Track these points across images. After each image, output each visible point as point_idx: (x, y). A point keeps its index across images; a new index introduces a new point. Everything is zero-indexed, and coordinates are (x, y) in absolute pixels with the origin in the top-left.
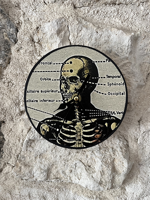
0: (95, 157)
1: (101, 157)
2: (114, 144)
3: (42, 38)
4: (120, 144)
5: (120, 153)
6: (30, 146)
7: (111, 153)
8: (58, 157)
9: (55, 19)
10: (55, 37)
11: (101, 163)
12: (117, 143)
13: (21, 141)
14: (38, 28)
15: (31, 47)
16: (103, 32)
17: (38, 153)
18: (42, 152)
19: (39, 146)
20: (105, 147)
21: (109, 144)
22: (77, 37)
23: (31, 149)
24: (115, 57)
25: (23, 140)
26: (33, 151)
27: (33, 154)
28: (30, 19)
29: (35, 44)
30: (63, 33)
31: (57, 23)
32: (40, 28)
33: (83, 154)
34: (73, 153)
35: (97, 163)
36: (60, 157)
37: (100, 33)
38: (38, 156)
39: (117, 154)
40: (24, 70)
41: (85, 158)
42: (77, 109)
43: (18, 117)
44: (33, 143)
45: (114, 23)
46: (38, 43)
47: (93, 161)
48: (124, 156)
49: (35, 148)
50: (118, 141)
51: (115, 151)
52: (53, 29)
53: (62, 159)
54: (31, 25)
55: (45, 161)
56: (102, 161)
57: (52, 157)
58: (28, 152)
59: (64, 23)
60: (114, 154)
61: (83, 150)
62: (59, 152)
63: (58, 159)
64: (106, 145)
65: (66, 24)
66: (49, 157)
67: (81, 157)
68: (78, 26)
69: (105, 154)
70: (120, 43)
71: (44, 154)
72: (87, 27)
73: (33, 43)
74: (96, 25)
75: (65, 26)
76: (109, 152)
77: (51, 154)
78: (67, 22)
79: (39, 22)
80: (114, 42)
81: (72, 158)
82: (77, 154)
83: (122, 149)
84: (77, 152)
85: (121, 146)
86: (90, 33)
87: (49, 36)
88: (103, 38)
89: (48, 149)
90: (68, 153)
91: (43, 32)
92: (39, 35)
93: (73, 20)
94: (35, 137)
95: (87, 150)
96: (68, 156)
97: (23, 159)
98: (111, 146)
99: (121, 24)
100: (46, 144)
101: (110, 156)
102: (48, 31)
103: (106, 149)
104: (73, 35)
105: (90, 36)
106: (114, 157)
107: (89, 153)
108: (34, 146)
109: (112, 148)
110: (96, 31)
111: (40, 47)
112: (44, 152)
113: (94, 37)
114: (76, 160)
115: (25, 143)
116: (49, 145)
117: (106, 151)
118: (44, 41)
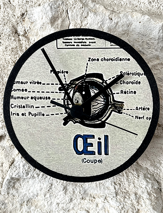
0: (108, 207)
1: (118, 207)
2: (138, 187)
3: (29, 29)
4: (148, 188)
5: (148, 202)
6: (14, 186)
7: (134, 201)
8: (54, 205)
9: (48, 1)
10: (47, 28)
12: (144, 186)
14: (23, 14)
15: (14, 42)
17: (25, 198)
18: (31, 197)
20: (125, 191)
21: (131, 187)
22: (81, 27)
23: (15, 192)
25: (2, 178)
27: (17, 200)
29: (20, 37)
30: (60, 21)
31: (51, 8)
32: (27, 14)
34: (76, 200)
36: (57, 205)
37: (115, 20)
38: (24, 202)
39: (142, 203)
41: (94, 207)
44: (17, 183)
46: (23, 35)
47: (107, 212)
48: (153, 206)
49: (20, 190)
50: (145, 183)
51: (140, 198)
52: (44, 17)
53: (61, 208)
54: (14, 10)
55: (35, 210)
58: (11, 196)
59: (61, 7)
60: (138, 204)
61: (91, 195)
62: (55, 198)
63: (54, 208)
64: (126, 188)
65: (64, 8)
66: (40, 204)
67: (89, 205)
68: (81, 11)
69: (124, 203)
70: (145, 35)
71: (34, 200)
72: (95, 12)
73: (17, 36)
74: (109, 8)
75: (62, 11)
76: (130, 199)
77: (43, 200)
78: (65, 5)
79: (24, 6)
80: (137, 33)
81: (75, 207)
82: (82, 201)
83: (151, 195)
84: (83, 199)
85: (149, 191)
86: (100, 20)
87: (40, 26)
88: (120, 28)
89: (39, 193)
90: (69, 200)
91: (31, 21)
92: (25, 25)
93: (74, 2)
94: (20, 174)
95: (98, 195)
96: (70, 204)
97: (3, 207)
98: (134, 191)
99: (148, 5)
100: (37, 185)
101: (132, 206)
102: (38, 19)
103: (126, 195)
104: (74, 24)
105: (99, 25)
106: (138, 207)
107: (100, 201)
108: (19, 188)
109: (134, 193)
110: (110, 17)
111: (27, 42)
112: (34, 197)
113: (106, 26)
114: (81, 209)
115: (6, 182)
116: (40, 186)
117: (126, 198)
118: (33, 33)
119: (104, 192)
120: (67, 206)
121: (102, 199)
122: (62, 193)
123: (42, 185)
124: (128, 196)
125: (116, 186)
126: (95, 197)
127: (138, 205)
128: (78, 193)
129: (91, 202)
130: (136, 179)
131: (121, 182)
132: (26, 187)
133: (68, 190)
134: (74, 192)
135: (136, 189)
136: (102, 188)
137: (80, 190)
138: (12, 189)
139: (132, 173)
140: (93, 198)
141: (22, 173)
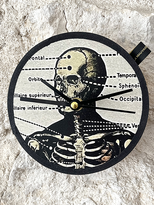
0: (111, 192)
1: (120, 191)
2: (138, 171)
3: (30, 29)
4: (148, 172)
6: (19, 178)
7: (135, 185)
8: (58, 194)
9: (46, 4)
10: (46, 27)
11: (120, 200)
12: (143, 170)
13: (7, 172)
14: (25, 17)
15: (17, 42)
16: (111, 16)
17: (30, 189)
18: (36, 187)
19: (32, 178)
20: (126, 176)
21: (131, 172)
22: (76, 25)
23: (21, 183)
24: (130, 47)
25: (8, 170)
26: (23, 186)
27: (23, 191)
28: (14, 7)
29: (23, 37)
30: (57, 21)
31: (49, 9)
32: (28, 16)
33: (94, 188)
34: (79, 188)
35: (114, 201)
36: (61, 194)
37: (107, 17)
38: (30, 193)
40: (9, 73)
41: (97, 194)
42: (77, 120)
43: (2, 138)
44: (23, 174)
45: (126, 3)
46: (25, 36)
47: (109, 198)
49: (26, 181)
50: (144, 167)
51: (141, 182)
52: (43, 17)
53: (65, 197)
54: (17, 15)
55: (41, 200)
56: (121, 198)
57: (51, 194)
58: (17, 187)
59: (58, 8)
60: (139, 187)
61: (93, 182)
62: (59, 187)
63: (59, 197)
64: (127, 173)
65: (61, 9)
66: (45, 195)
67: (92, 192)
68: (76, 10)
69: (126, 188)
70: (135, 29)
71: (39, 190)
72: (89, 11)
73: (20, 37)
74: (101, 7)
75: (59, 11)
76: (131, 184)
77: (48, 190)
78: (62, 6)
79: (25, 9)
80: (127, 27)
81: (79, 195)
82: (85, 189)
83: (151, 179)
84: (85, 186)
85: (149, 174)
86: (93, 18)
87: (40, 26)
88: (112, 24)
89: (43, 183)
90: (72, 188)
91: (32, 22)
92: (27, 27)
93: (69, 4)
94: (25, 165)
95: (100, 182)
96: (73, 193)
97: (9, 199)
98: (134, 175)
99: (136, 2)
100: (41, 175)
101: (133, 189)
102: (38, 20)
103: (127, 180)
104: (70, 22)
105: (93, 22)
106: (139, 190)
107: (102, 187)
108: (24, 180)
109: (135, 177)
110: (102, 14)
111: (29, 41)
112: (39, 188)
113: (99, 22)
114: (85, 197)
115: (12, 173)
116: (45, 176)
117: (127, 182)
118: (34, 34)
119: (105, 178)
120: (71, 194)
121: (104, 185)
122: (65, 181)
123: (46, 174)
124: (129, 181)
125: (117, 172)
126: (97, 184)
127: (139, 189)
128: (81, 181)
129: (94, 189)
130: (136, 164)
131: (121, 168)
132: (31, 178)
133: (71, 178)
134: (77, 180)
135: (137, 174)
136: (104, 175)
137: (83, 178)
138: (17, 181)
139: (132, 159)
140: (95, 185)
141: (27, 163)
